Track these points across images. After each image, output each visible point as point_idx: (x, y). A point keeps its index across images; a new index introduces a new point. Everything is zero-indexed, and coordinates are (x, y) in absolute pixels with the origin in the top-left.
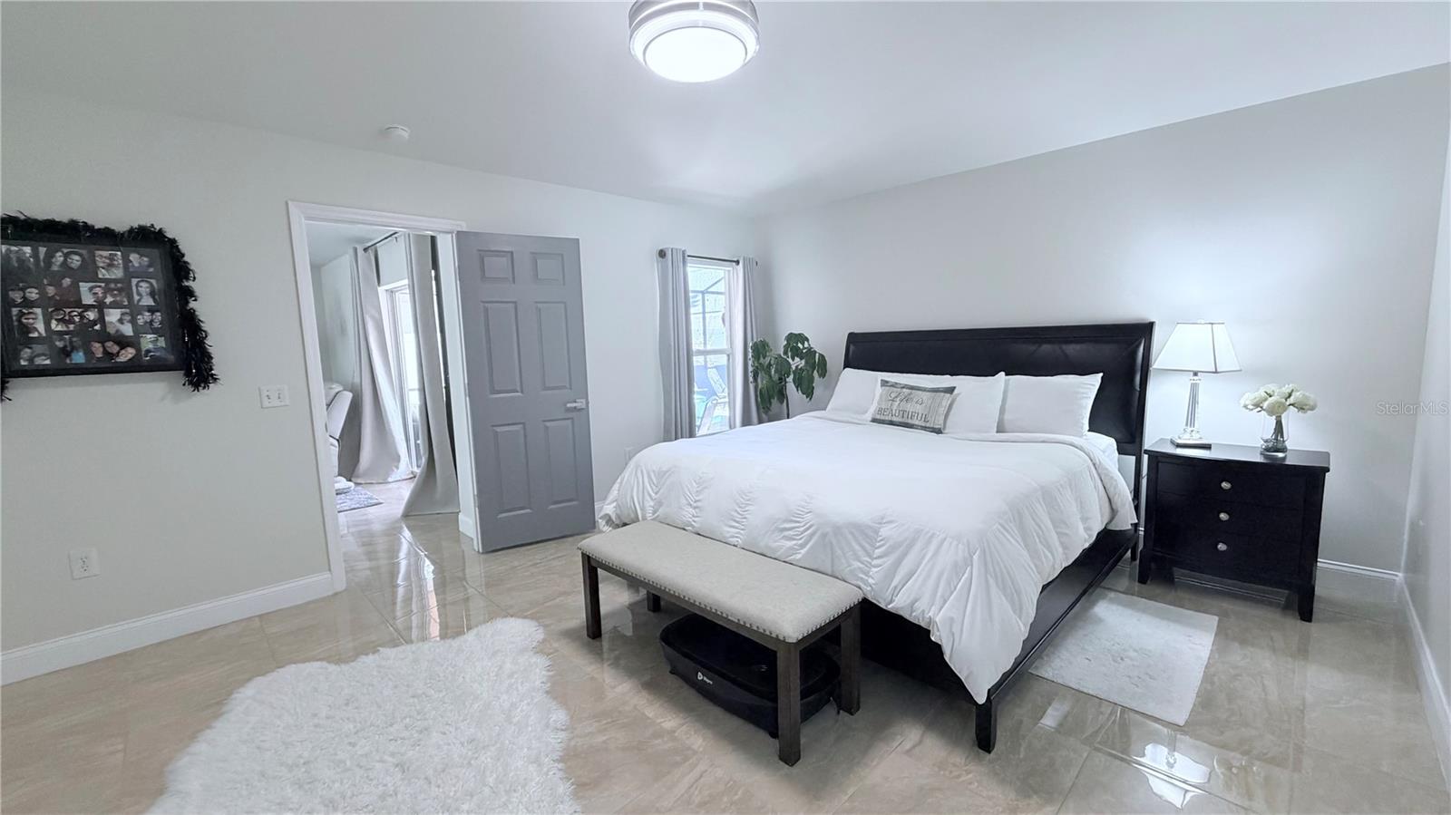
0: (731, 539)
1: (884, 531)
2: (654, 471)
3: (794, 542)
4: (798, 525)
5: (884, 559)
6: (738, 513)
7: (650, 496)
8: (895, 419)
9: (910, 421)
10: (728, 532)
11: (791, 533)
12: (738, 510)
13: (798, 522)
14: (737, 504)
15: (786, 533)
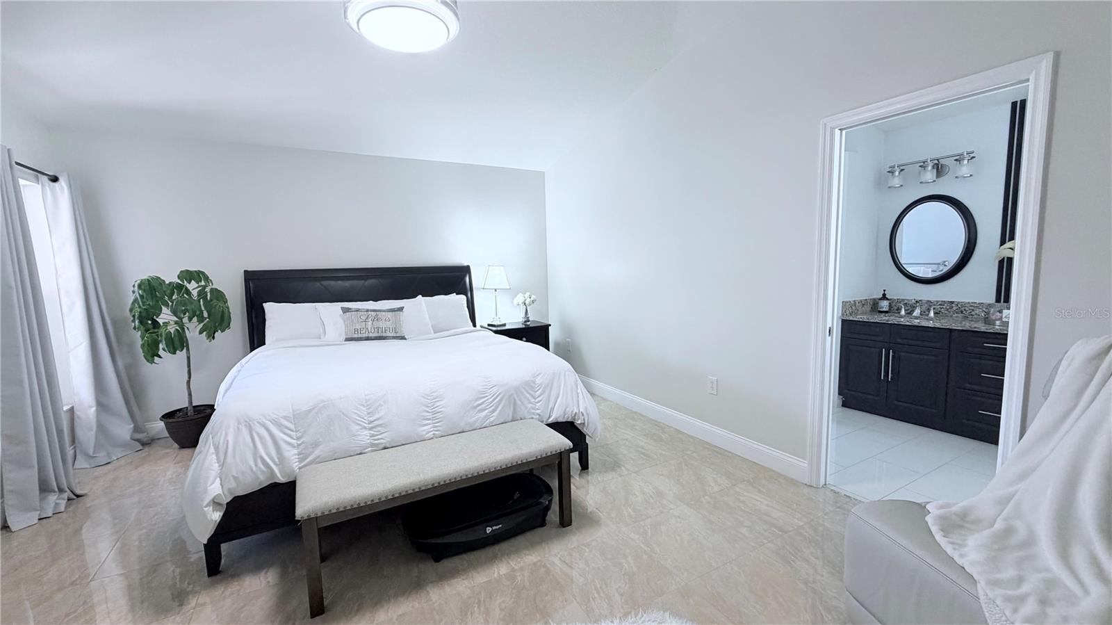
0: (427, 436)
1: (538, 381)
2: (285, 418)
3: (486, 411)
4: (486, 399)
5: (542, 397)
6: (429, 412)
7: (289, 444)
8: (371, 335)
9: (384, 335)
10: (424, 430)
11: (483, 406)
12: (427, 409)
13: (487, 396)
14: (425, 405)
15: (479, 408)
